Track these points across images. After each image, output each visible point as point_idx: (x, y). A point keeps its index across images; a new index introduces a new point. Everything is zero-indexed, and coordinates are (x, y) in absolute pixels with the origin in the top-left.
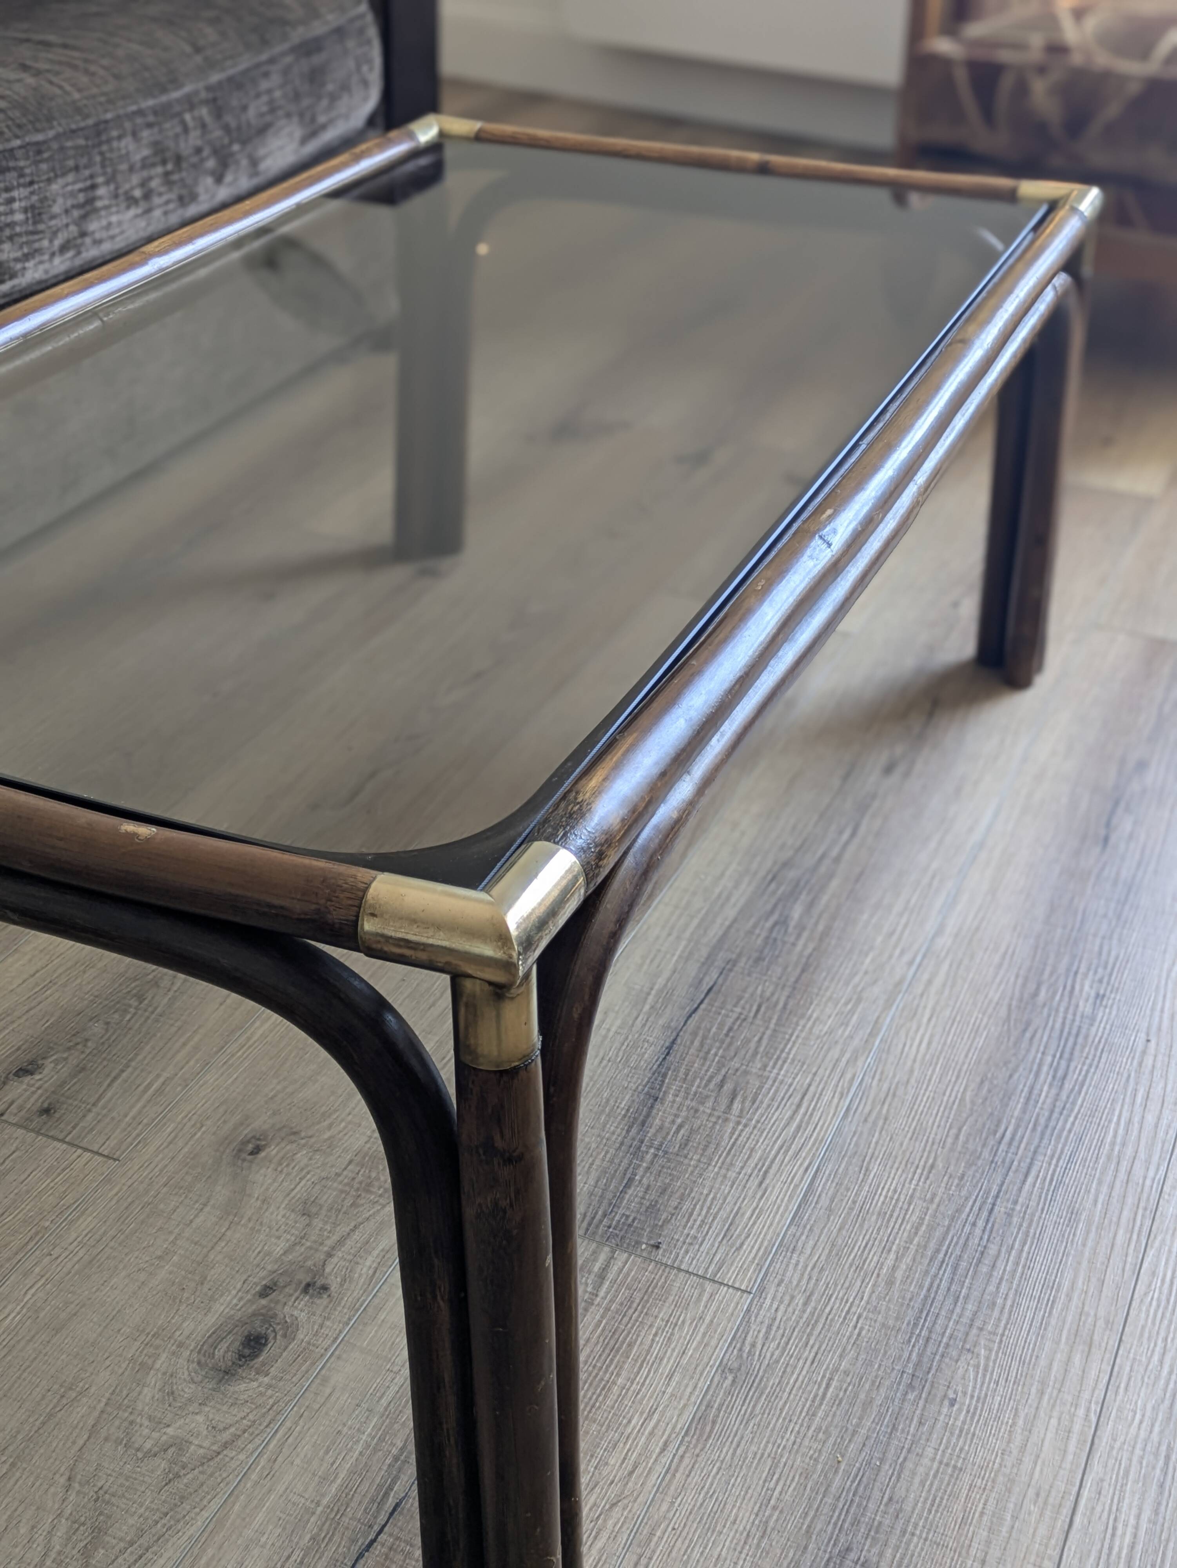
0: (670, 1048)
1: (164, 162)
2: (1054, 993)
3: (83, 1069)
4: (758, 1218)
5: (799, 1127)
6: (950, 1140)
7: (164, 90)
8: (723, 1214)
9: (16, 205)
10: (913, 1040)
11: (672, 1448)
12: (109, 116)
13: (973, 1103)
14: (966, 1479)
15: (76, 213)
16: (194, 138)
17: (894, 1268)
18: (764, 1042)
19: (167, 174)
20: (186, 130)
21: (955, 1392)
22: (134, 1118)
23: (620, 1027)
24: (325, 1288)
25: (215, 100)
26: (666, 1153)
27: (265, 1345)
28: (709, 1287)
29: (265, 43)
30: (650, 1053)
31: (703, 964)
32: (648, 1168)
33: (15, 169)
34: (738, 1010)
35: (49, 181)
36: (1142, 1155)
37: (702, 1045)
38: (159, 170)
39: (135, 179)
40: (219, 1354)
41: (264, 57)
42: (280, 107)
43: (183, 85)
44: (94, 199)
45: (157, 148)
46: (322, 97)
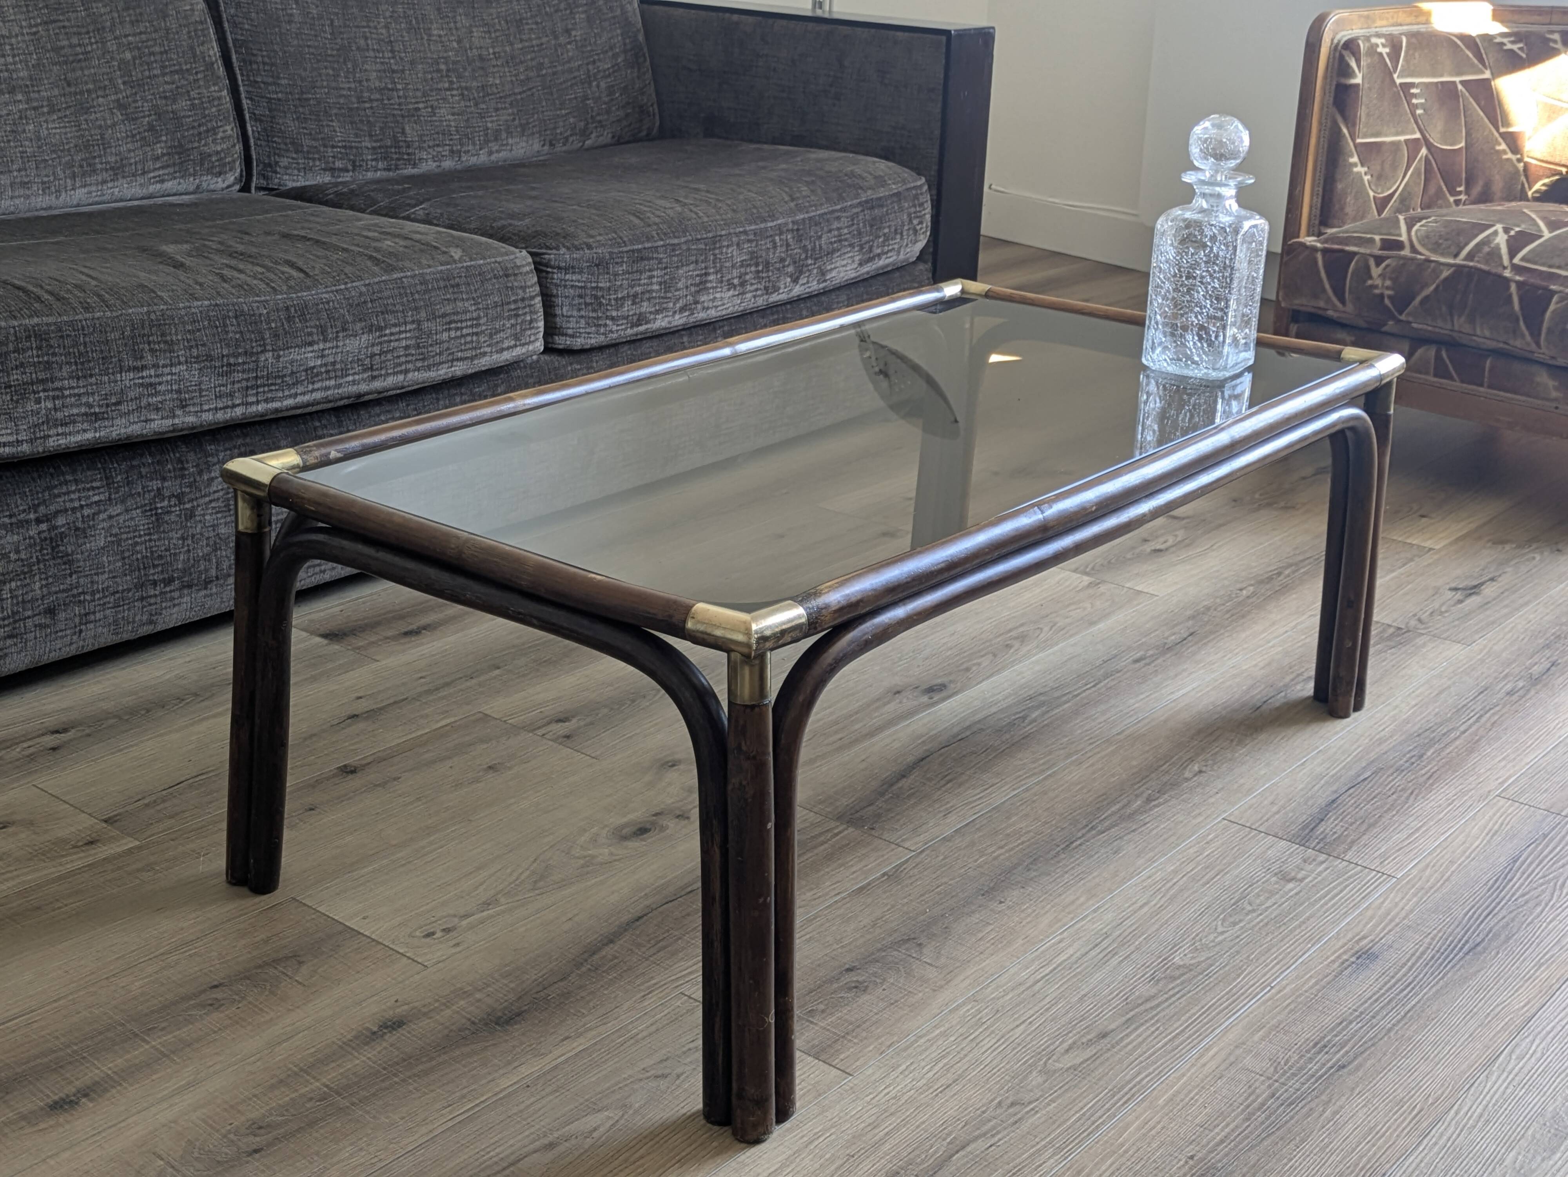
0: (924, 758)
1: (757, 265)
3: (592, 725)
4: (935, 828)
6: (1066, 814)
7: (765, 221)
8: (917, 823)
9: (654, 280)
10: (1071, 774)
12: (723, 233)
13: (1090, 803)
14: (991, 927)
15: (693, 289)
16: (780, 252)
17: (1001, 855)
18: (982, 763)
20: (775, 247)
21: (1005, 900)
22: (612, 746)
23: (899, 747)
24: (685, 818)
25: (798, 230)
26: (898, 797)
27: (649, 832)
28: (894, 847)
29: (841, 199)
30: (912, 759)
31: (964, 728)
32: (885, 801)
34: (973, 749)
35: (677, 268)
37: (943, 760)
38: (753, 269)
39: (735, 273)
40: (623, 832)
41: (838, 207)
42: (846, 240)
43: (778, 219)
44: (706, 282)
45: (753, 256)
46: (879, 237)
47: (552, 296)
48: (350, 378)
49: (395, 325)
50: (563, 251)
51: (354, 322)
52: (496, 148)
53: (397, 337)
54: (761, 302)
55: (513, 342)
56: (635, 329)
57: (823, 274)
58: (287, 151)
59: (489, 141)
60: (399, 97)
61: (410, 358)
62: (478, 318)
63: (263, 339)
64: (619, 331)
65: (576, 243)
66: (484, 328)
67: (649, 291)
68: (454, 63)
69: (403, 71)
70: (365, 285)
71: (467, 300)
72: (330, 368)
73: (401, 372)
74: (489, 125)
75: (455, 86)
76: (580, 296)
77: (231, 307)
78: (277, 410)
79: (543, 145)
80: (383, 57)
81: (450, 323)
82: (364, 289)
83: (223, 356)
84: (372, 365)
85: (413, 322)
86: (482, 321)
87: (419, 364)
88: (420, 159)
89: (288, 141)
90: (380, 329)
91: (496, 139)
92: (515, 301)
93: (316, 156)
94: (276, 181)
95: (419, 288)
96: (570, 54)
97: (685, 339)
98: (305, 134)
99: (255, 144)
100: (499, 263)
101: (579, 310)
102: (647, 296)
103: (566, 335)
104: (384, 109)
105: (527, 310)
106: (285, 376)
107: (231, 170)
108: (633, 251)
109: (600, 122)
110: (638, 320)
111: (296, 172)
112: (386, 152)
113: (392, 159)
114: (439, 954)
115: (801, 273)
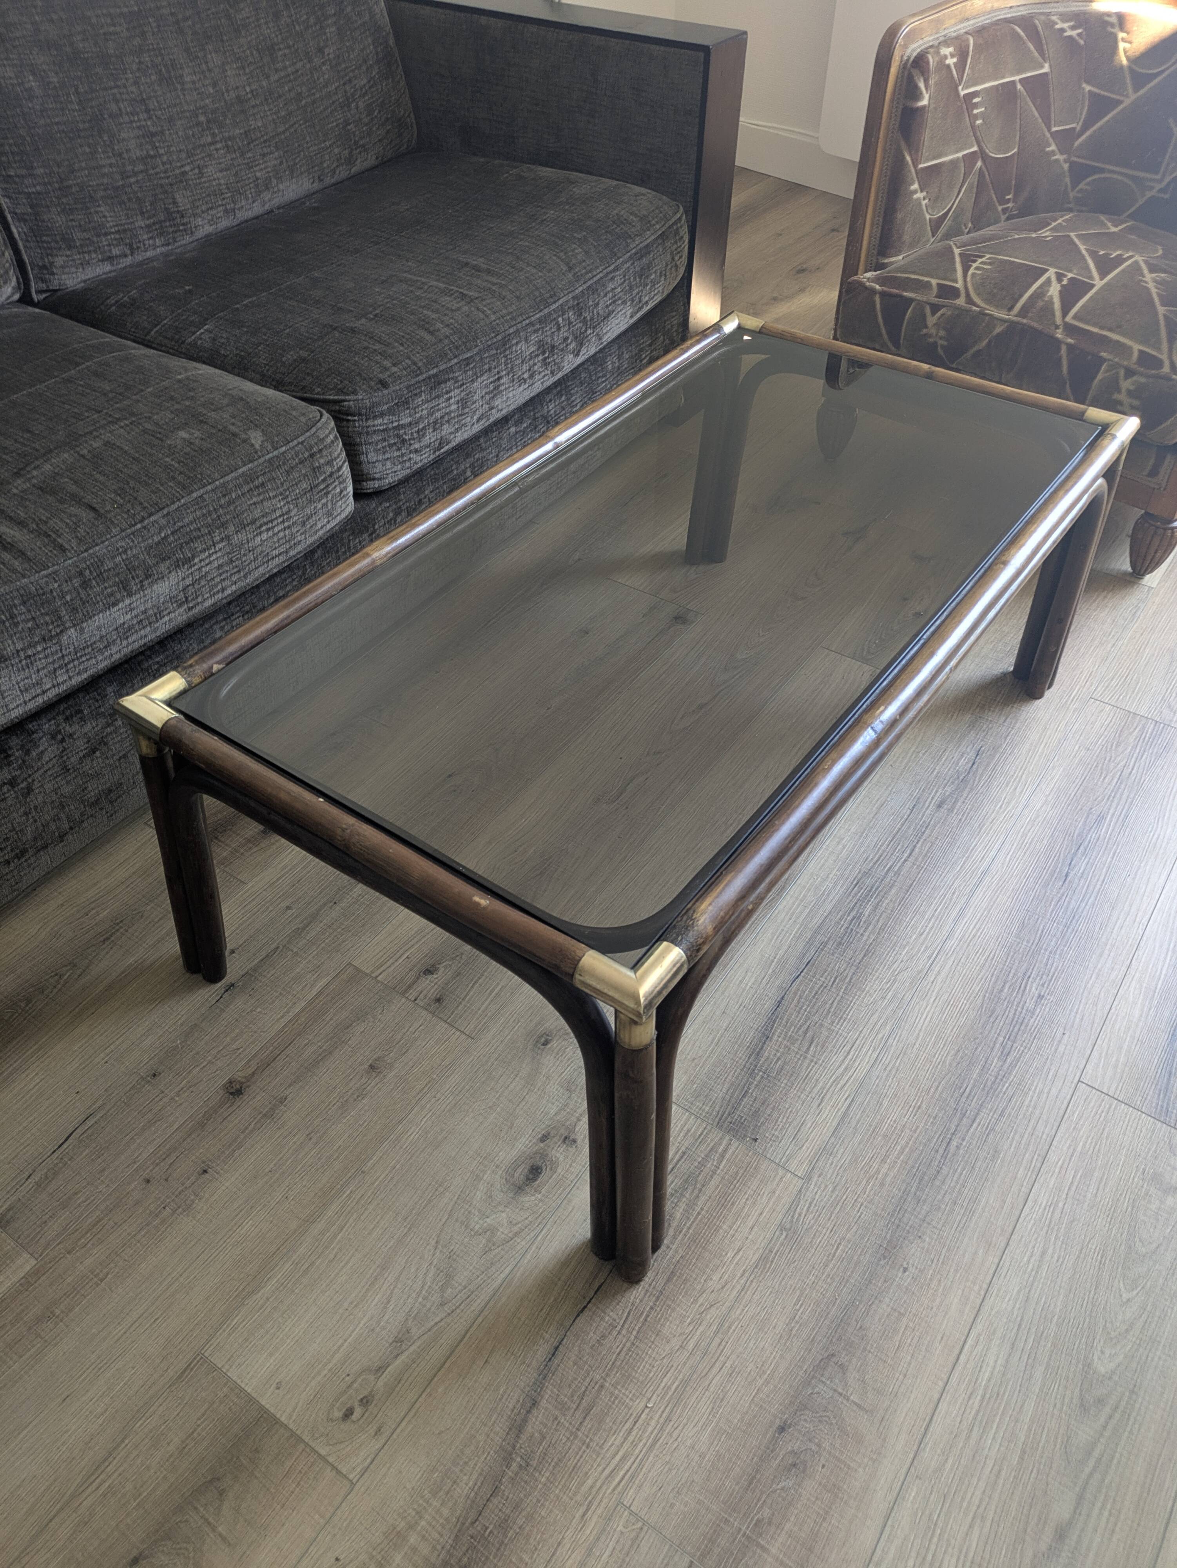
0: (780, 1002)
1: (544, 353)
2: (1013, 991)
3: (459, 974)
4: (814, 1128)
5: (846, 1069)
6: (932, 1090)
7: (548, 305)
8: (795, 1123)
9: (452, 401)
10: (922, 1014)
11: (747, 1275)
12: (512, 330)
13: (950, 1065)
14: (905, 1320)
15: (487, 397)
16: (563, 333)
17: (886, 1175)
18: (835, 1004)
19: (545, 359)
20: (559, 329)
21: (908, 1264)
22: (483, 1012)
23: (753, 984)
24: (574, 1141)
25: (578, 304)
26: (768, 1076)
27: (540, 1173)
28: (781, 1172)
29: (614, 258)
30: (769, 1004)
31: (807, 943)
32: (757, 1085)
33: (452, 378)
34: (823, 979)
35: (473, 381)
36: (1044, 1117)
37: (799, 1001)
38: (541, 357)
39: (525, 367)
40: (516, 1175)
41: (612, 267)
42: (619, 299)
43: (560, 299)
44: (499, 386)
45: (541, 344)
46: (647, 285)
47: (356, 445)
49: (204, 550)
50: (361, 394)
51: (157, 564)
52: (269, 196)
53: (207, 561)
54: (547, 384)
55: (326, 519)
56: (438, 452)
57: (600, 339)
58: (60, 249)
59: (260, 191)
60: (164, 164)
61: (224, 576)
62: (289, 511)
63: (60, 618)
64: (422, 459)
66: (295, 518)
67: (447, 413)
68: (214, 111)
69: (162, 132)
70: (164, 517)
71: (275, 496)
72: (142, 617)
73: (217, 591)
74: (258, 174)
75: (218, 138)
76: (384, 439)
77: (15, 594)
78: (92, 676)
79: (313, 183)
80: (139, 120)
81: (260, 526)
82: (161, 521)
83: (18, 651)
84: (186, 598)
85: (222, 540)
86: (293, 513)
87: (235, 577)
88: (196, 226)
89: (58, 238)
91: (267, 188)
92: (324, 480)
93: (91, 248)
94: (56, 282)
95: (222, 501)
96: (326, 76)
97: (482, 441)
98: (73, 227)
99: (25, 247)
101: (384, 453)
102: (446, 418)
103: (373, 479)
104: (150, 180)
105: (336, 483)
106: (94, 643)
107: (5, 283)
108: (430, 377)
109: (363, 146)
110: (440, 444)
111: (74, 270)
112: (161, 227)
113: (168, 233)
115: (581, 345)
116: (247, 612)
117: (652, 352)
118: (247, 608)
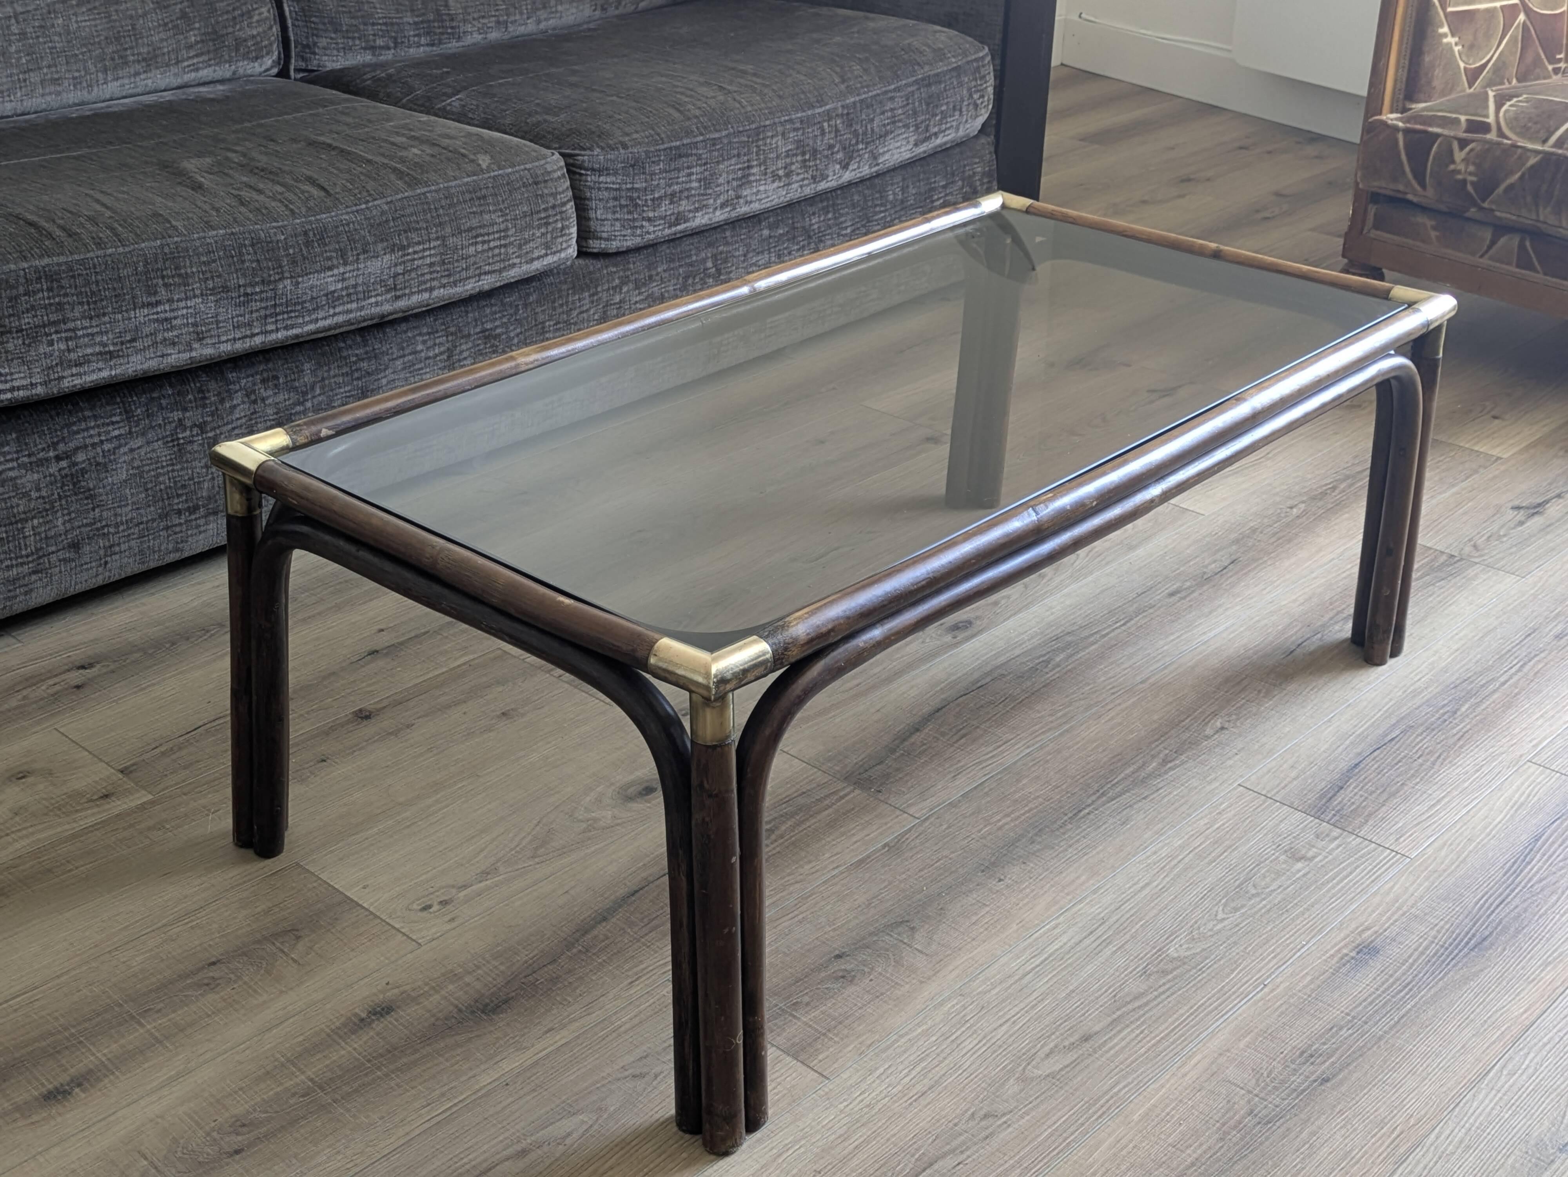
0: (939, 709)
1: (804, 154)
4: (943, 790)
5: (992, 757)
6: (1077, 777)
7: (813, 107)
8: (925, 785)
9: (694, 177)
10: (1088, 730)
12: (768, 123)
13: (1103, 764)
14: (987, 909)
15: (735, 184)
16: (829, 139)
17: (1007, 824)
18: (999, 715)
19: (805, 161)
20: (823, 133)
25: (848, 114)
26: (909, 754)
27: (654, 791)
28: (898, 813)
29: (898, 78)
30: (927, 710)
31: (984, 674)
32: (895, 759)
34: (991, 699)
35: (718, 163)
37: (959, 711)
38: (799, 158)
39: (780, 163)
40: (629, 791)
41: (893, 87)
42: (900, 121)
43: (826, 104)
44: (749, 175)
45: (799, 144)
46: (936, 115)
47: (585, 199)
48: (373, 300)
49: (419, 243)
50: (597, 151)
51: (375, 243)
52: (545, 16)
53: (420, 255)
54: (808, 191)
55: (544, 251)
56: (674, 229)
57: (875, 158)
58: (326, 31)
59: (538, 9)
61: (435, 275)
62: (506, 230)
63: (281, 267)
64: (656, 231)
65: (611, 142)
66: (512, 239)
67: (687, 189)
70: (387, 203)
71: (495, 211)
72: (351, 291)
73: (426, 290)
76: (615, 199)
77: (247, 235)
78: (297, 336)
79: (595, 10)
81: (477, 236)
82: (386, 207)
83: (240, 286)
84: (395, 285)
85: (437, 238)
86: (510, 233)
87: (444, 281)
88: (464, 32)
89: (326, 21)
90: (403, 248)
91: (544, 7)
92: (545, 210)
93: (356, 35)
94: (315, 62)
95: (443, 203)
97: (728, 234)
98: (344, 12)
99: (293, 25)
100: (529, 170)
101: (614, 213)
102: (686, 194)
103: (601, 238)
105: (558, 217)
106: (305, 302)
107: (268, 54)
108: (671, 148)
110: (677, 219)
111: (335, 52)
112: (429, 27)
113: (435, 34)
114: (434, 930)
115: (851, 158)
116: (452, 334)
117: (946, 195)
118: (452, 329)
